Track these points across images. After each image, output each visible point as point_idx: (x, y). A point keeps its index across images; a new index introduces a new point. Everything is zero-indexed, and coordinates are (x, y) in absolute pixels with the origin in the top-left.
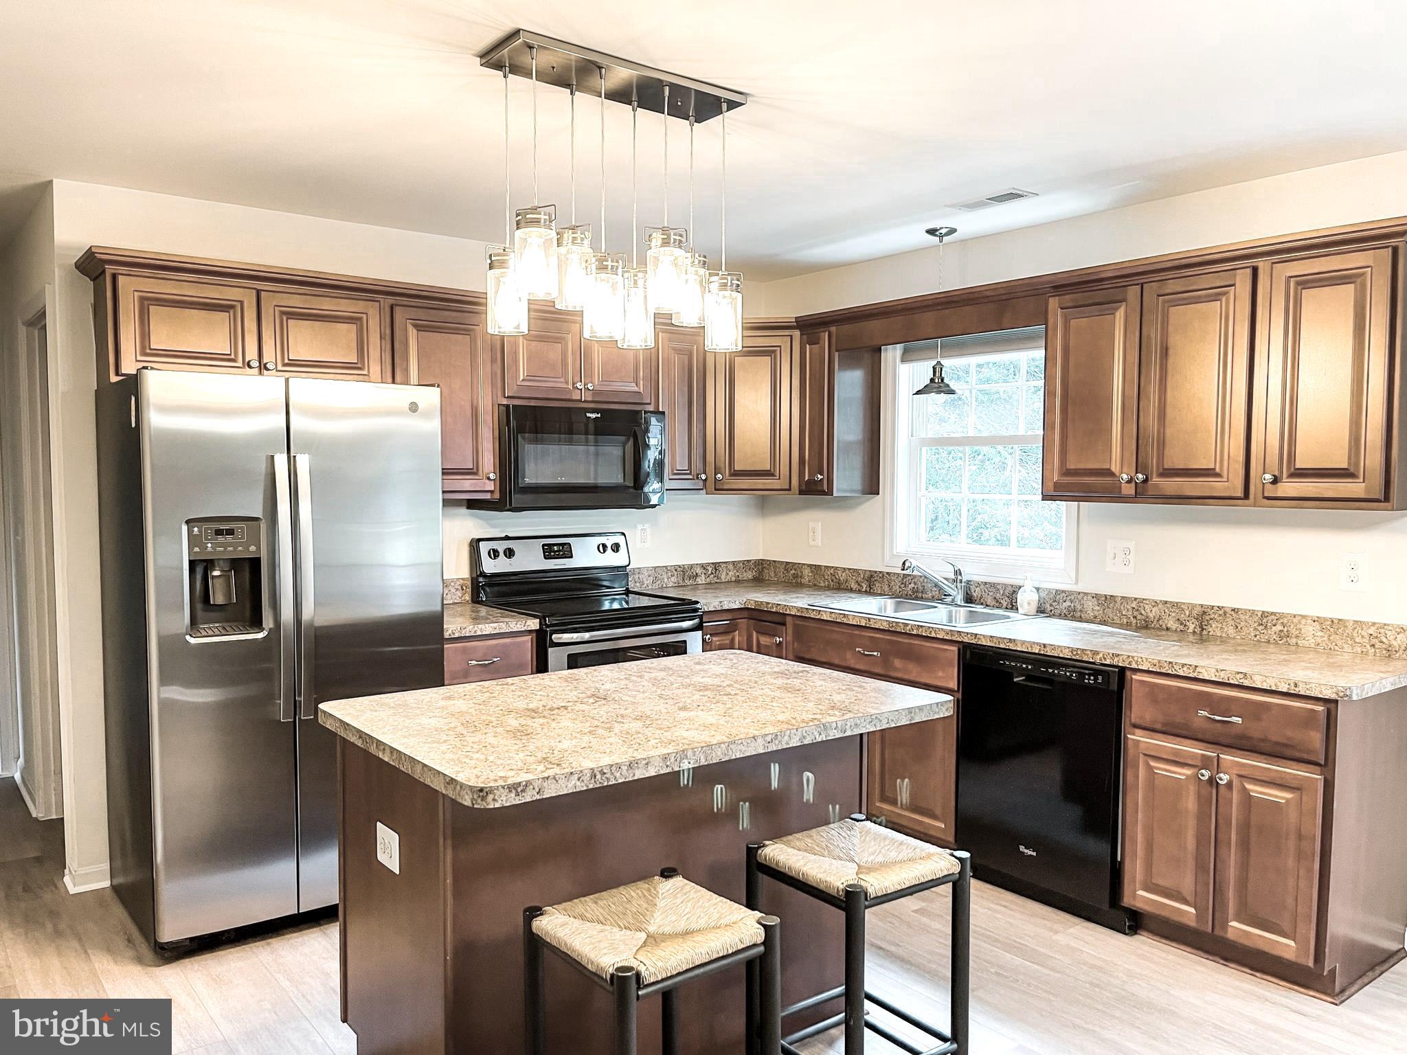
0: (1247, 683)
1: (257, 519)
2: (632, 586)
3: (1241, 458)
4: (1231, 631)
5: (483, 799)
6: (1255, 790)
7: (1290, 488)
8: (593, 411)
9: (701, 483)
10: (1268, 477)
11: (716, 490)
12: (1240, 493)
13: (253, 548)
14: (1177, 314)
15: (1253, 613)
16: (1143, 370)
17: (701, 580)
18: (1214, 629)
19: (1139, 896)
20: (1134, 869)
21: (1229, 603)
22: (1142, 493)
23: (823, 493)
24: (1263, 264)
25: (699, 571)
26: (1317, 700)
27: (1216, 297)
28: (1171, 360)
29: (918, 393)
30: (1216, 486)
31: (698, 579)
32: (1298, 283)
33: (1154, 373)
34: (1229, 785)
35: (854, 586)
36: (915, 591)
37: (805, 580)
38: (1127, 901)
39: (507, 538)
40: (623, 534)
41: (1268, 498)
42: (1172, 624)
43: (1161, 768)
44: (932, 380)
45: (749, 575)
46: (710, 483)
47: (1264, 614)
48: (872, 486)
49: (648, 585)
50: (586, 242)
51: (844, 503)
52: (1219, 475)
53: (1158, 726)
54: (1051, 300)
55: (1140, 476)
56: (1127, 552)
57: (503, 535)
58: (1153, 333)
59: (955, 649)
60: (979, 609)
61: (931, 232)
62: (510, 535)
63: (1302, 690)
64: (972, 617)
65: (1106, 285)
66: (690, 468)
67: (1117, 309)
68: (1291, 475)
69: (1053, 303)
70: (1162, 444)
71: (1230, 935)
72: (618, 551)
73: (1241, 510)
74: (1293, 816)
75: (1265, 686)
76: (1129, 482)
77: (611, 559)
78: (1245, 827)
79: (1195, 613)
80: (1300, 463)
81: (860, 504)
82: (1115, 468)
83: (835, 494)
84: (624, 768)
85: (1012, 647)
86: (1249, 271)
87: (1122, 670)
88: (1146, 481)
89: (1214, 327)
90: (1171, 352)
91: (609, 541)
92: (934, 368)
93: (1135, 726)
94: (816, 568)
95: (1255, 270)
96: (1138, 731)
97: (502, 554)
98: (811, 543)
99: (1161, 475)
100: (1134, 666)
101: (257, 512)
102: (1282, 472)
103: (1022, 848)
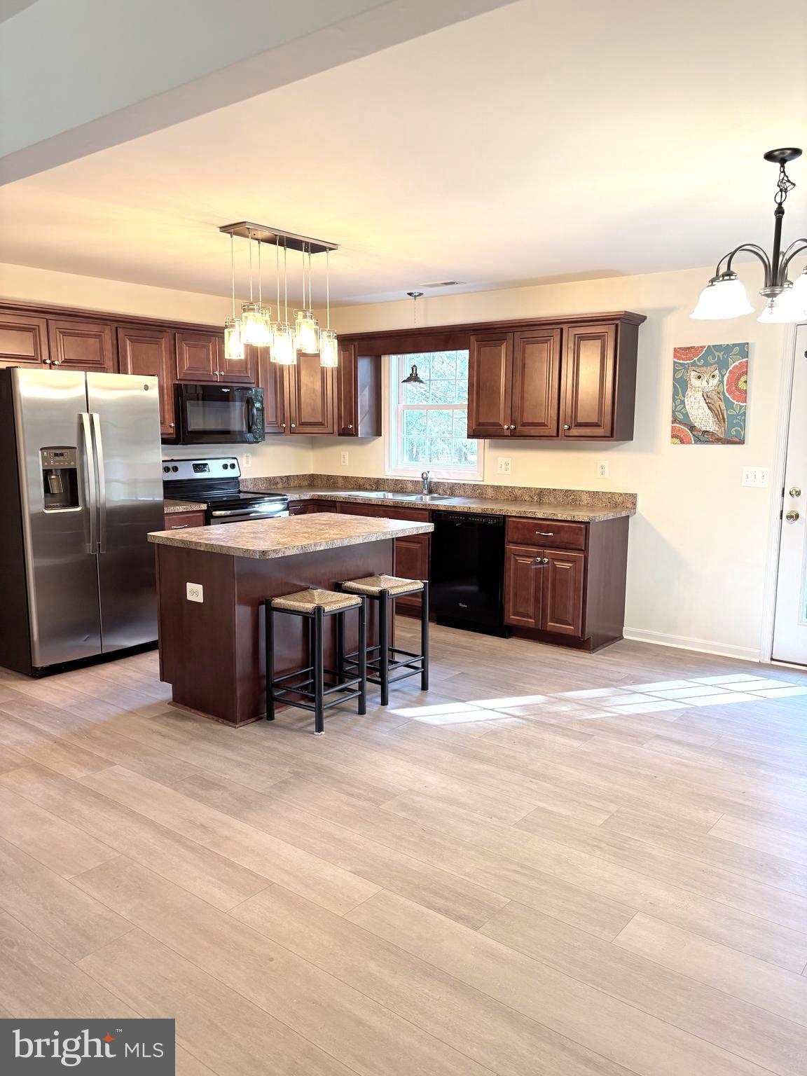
0: (555, 518)
1: (74, 448)
2: (241, 489)
3: (556, 418)
4: (553, 500)
5: (264, 555)
6: (559, 565)
7: (575, 432)
8: (225, 387)
9: (283, 429)
10: (566, 426)
11: (291, 433)
12: (555, 434)
13: (72, 463)
14: (529, 348)
15: (562, 490)
16: (514, 374)
17: (280, 486)
18: (546, 499)
19: (512, 618)
20: (509, 607)
21: (552, 487)
22: (514, 435)
23: (353, 435)
24: (565, 327)
25: (279, 480)
26: (581, 522)
27: (546, 342)
28: (526, 370)
29: (404, 381)
30: (545, 431)
31: (278, 485)
32: (579, 338)
33: (519, 377)
34: (548, 563)
35: (368, 487)
36: (402, 488)
37: (340, 485)
38: (506, 621)
39: (172, 460)
40: (236, 458)
41: (567, 436)
42: (527, 498)
43: (521, 560)
44: (411, 375)
45: (306, 483)
46: (288, 430)
47: (567, 491)
48: (377, 432)
49: (250, 488)
50: (267, 315)
51: (364, 442)
52: (546, 426)
53: (519, 541)
54: (471, 337)
55: (513, 426)
56: (507, 464)
57: (170, 459)
58: (518, 356)
59: (427, 513)
60: (436, 495)
61: (410, 294)
62: (174, 458)
63: (576, 519)
64: (433, 499)
65: (497, 331)
66: (276, 421)
67: (503, 343)
68: (576, 426)
69: (473, 338)
70: (522, 411)
71: (548, 629)
72: (234, 468)
73: (556, 442)
74: (572, 573)
75: (562, 519)
76: (508, 429)
77: (230, 473)
78: (554, 580)
79: (537, 492)
80: (580, 420)
81: (371, 441)
82: (501, 422)
83: (359, 436)
84: (313, 546)
85: (454, 510)
86: (559, 330)
87: (505, 516)
88: (515, 429)
89: (545, 355)
90: (526, 366)
91: (229, 462)
92: (412, 369)
93: (510, 542)
94: (345, 478)
95: (562, 330)
96: (511, 544)
97: (171, 470)
98: (342, 464)
99: (522, 426)
100: (509, 514)
101: (75, 445)
102: (572, 424)
103: (460, 605)
